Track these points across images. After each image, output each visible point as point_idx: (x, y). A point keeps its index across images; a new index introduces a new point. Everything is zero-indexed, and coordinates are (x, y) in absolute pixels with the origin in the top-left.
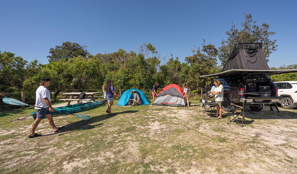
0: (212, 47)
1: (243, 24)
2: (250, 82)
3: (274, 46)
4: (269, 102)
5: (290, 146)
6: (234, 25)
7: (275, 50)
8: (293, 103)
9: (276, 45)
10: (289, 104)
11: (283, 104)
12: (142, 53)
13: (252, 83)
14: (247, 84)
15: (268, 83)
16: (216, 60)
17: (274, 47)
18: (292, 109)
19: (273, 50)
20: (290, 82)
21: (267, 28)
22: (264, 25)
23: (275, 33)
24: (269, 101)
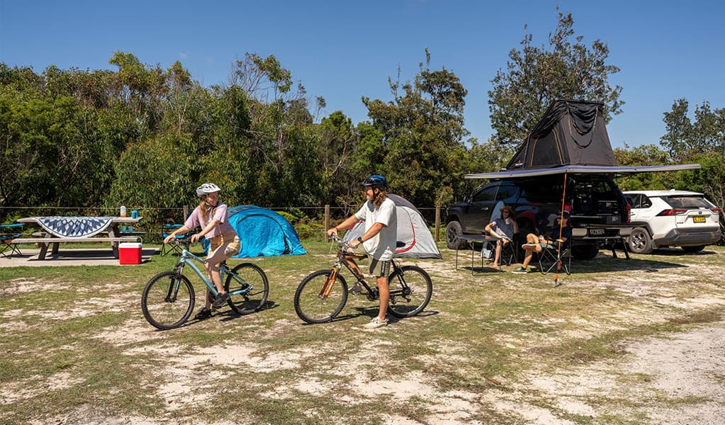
0: (451, 78)
1: (552, 37)
2: (581, 191)
3: (616, 103)
4: (615, 236)
5: (660, 295)
6: (531, 35)
7: (618, 113)
8: (652, 239)
9: (621, 102)
10: (644, 243)
11: (634, 245)
12: (239, 83)
13: (584, 193)
14: (576, 196)
15: (615, 193)
16: (462, 122)
17: (616, 105)
18: (650, 254)
19: (614, 111)
20: (648, 193)
21: (604, 55)
22: (598, 46)
23: (619, 70)
24: (617, 232)
